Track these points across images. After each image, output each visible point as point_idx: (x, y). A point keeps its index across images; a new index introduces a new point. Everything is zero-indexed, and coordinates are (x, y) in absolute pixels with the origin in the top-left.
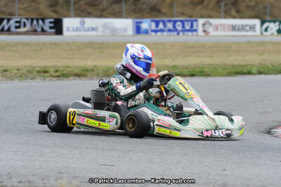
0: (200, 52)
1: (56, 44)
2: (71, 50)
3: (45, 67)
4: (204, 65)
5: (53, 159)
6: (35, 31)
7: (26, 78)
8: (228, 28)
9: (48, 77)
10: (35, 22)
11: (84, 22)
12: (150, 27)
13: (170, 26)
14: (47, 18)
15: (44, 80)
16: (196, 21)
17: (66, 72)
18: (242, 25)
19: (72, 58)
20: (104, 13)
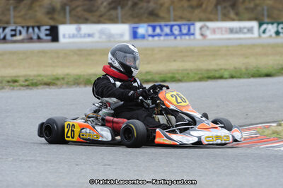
8: (226, 31)
9: (17, 86)
12: (147, 31)
13: (167, 30)
14: (43, 25)
15: (13, 89)
16: (193, 24)
17: (35, 81)
18: (240, 28)
20: (102, 19)
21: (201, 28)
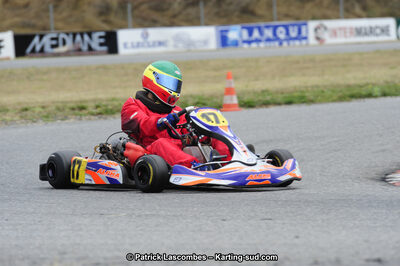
0: (308, 68)
1: (105, 68)
2: (126, 74)
3: (81, 102)
4: (306, 87)
6: (80, 50)
7: (55, 118)
8: (351, 33)
9: (85, 115)
10: (78, 38)
11: (147, 34)
12: (241, 35)
13: (268, 33)
15: (80, 119)
16: (305, 24)
17: (110, 107)
18: (371, 28)
20: (176, 20)
21: (316, 30)
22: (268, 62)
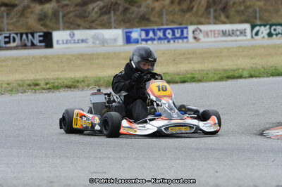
0: (191, 58)
1: (46, 58)
2: (62, 62)
3: (35, 80)
5: (44, 169)
6: (25, 45)
7: (17, 91)
8: (219, 34)
9: (39, 90)
10: (24, 36)
11: (74, 34)
12: (140, 36)
13: (160, 34)
14: (37, 32)
15: (35, 93)
16: (186, 28)
17: (56, 84)
18: (233, 30)
19: (63, 71)
20: (93, 25)
21: (194, 32)
22: (163, 54)
